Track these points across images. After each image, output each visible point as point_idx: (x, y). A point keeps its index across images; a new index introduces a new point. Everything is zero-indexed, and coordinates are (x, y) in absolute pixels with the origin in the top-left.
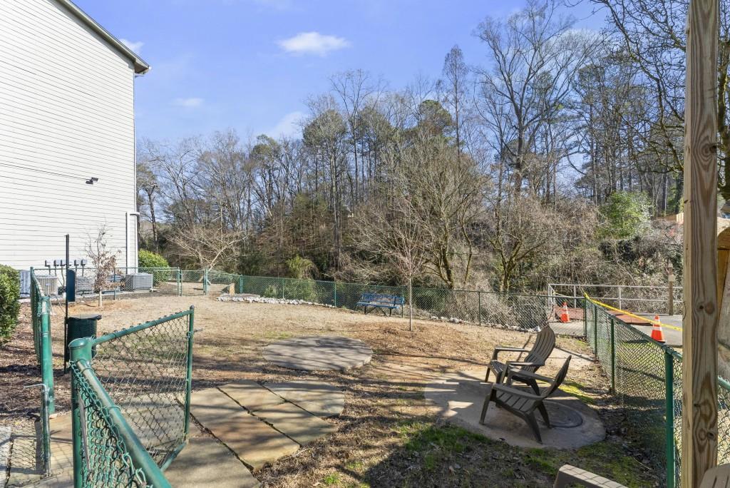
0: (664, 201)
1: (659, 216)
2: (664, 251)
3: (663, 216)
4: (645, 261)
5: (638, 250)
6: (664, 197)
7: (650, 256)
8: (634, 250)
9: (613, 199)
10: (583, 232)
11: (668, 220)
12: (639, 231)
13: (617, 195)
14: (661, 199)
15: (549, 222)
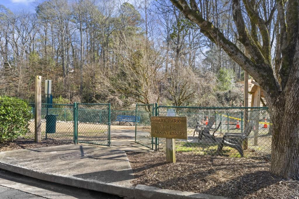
0: (239, 74)
1: (238, 81)
2: (240, 98)
3: (239, 81)
4: (232, 102)
5: (230, 97)
6: (239, 72)
7: (235, 100)
8: (229, 97)
9: (220, 72)
10: (211, 87)
11: (241, 83)
12: (230, 88)
13: (221, 70)
14: (238, 72)
15: (199, 82)
